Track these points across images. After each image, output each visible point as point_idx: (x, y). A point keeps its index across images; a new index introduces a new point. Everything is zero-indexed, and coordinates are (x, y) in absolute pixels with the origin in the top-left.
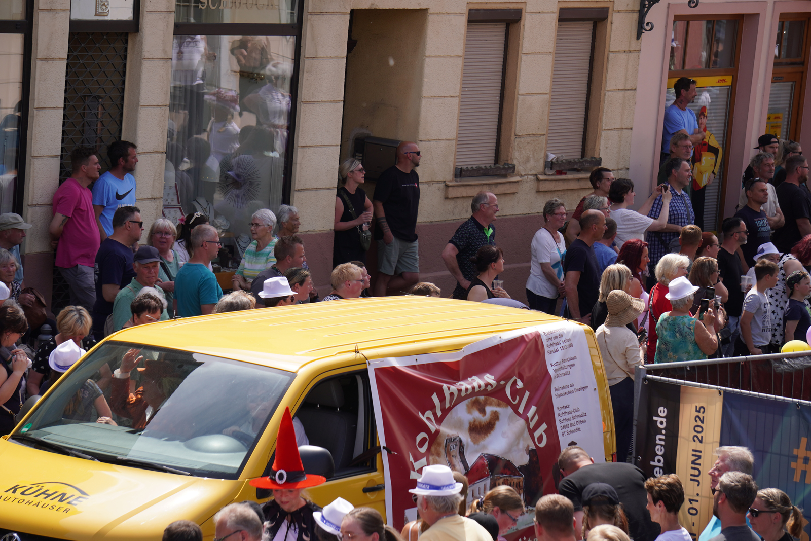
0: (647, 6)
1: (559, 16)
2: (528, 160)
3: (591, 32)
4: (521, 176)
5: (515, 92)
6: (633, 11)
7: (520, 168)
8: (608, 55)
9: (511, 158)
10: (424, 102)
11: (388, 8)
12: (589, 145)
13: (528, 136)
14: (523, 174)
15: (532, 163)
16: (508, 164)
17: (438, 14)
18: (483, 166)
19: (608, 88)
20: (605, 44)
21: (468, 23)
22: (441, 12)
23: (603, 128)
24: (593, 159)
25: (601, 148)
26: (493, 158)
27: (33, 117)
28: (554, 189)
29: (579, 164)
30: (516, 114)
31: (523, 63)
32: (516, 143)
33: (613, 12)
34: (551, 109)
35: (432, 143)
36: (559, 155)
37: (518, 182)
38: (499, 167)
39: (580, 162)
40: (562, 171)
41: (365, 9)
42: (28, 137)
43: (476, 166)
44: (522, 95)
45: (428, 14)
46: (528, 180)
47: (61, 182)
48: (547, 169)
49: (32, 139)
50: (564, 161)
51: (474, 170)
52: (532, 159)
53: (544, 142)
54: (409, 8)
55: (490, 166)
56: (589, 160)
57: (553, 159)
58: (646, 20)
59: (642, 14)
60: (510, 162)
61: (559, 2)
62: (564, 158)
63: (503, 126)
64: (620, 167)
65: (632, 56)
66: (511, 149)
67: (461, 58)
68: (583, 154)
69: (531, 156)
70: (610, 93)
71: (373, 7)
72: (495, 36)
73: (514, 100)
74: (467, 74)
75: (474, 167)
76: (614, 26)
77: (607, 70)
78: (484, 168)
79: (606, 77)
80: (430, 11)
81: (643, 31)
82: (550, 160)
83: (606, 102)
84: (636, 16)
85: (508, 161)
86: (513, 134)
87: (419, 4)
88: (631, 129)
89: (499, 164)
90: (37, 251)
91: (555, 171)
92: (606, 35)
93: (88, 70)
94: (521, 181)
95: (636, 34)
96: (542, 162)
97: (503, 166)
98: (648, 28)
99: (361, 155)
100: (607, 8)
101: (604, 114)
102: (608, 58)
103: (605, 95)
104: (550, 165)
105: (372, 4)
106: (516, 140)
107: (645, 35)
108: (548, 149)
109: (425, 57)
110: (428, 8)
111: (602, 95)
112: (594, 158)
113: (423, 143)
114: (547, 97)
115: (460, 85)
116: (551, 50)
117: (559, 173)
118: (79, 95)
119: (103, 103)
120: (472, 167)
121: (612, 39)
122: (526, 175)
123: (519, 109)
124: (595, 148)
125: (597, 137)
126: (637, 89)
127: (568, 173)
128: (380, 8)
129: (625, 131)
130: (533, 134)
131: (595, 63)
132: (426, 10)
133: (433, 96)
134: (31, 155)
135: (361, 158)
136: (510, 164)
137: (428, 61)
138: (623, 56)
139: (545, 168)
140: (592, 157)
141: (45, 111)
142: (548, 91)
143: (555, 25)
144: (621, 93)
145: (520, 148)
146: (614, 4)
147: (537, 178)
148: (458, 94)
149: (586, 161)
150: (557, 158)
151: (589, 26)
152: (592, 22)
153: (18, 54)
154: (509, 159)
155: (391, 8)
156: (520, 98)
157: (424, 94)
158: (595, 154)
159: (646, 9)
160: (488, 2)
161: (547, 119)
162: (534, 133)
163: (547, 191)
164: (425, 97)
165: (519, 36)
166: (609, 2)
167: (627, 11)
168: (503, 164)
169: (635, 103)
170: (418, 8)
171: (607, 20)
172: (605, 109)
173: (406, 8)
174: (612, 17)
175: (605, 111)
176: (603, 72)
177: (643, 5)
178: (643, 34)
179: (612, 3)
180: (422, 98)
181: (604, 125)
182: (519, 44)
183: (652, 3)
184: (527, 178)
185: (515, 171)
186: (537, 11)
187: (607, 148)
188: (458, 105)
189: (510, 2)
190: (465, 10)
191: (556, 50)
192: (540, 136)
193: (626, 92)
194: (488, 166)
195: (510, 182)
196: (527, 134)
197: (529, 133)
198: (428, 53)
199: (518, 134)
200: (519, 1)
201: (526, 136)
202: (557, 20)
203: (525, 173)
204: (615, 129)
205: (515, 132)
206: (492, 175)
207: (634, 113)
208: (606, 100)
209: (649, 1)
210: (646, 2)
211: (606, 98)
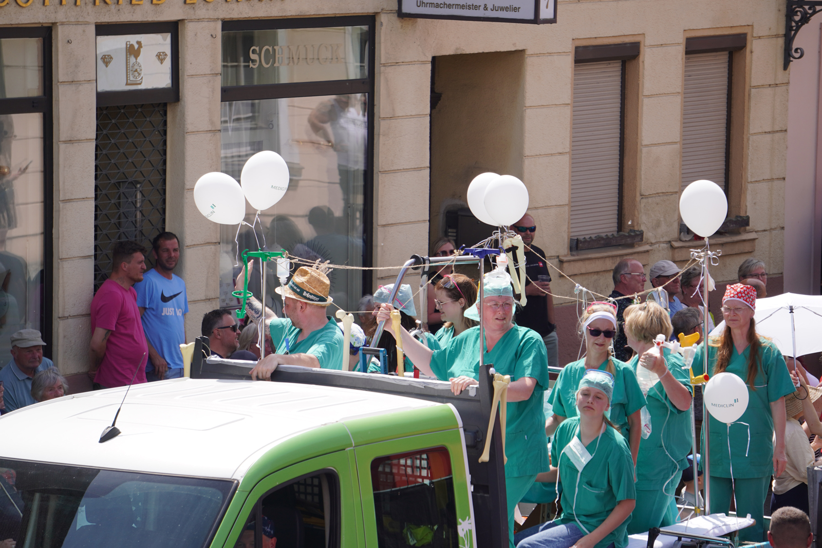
0: (794, 28)
1: (686, 48)
2: (658, 225)
3: (726, 65)
4: (652, 244)
5: (637, 143)
6: (777, 36)
7: (649, 235)
8: (750, 90)
9: (638, 223)
10: (527, 162)
11: (476, 52)
13: (657, 195)
14: (653, 241)
15: (663, 228)
16: (634, 231)
17: (538, 55)
18: (603, 235)
19: (752, 131)
20: (745, 78)
21: (575, 63)
22: (542, 52)
23: (749, 180)
24: (739, 219)
25: (748, 204)
26: (616, 225)
27: (59, 211)
30: (641, 169)
31: (645, 108)
32: (642, 204)
33: (753, 38)
34: (683, 161)
35: (540, 211)
37: (648, 251)
38: (624, 235)
41: (449, 56)
42: (54, 236)
43: (596, 235)
44: (647, 146)
45: (526, 56)
46: (660, 248)
47: (96, 287)
48: (682, 234)
49: (59, 238)
51: (593, 240)
52: (663, 222)
54: (502, 50)
55: (613, 235)
56: (734, 219)
58: (795, 46)
59: (789, 39)
60: (636, 228)
61: (685, 30)
63: (625, 185)
64: (774, 226)
65: (779, 90)
66: (636, 213)
67: (569, 107)
69: (662, 219)
70: (755, 137)
71: (459, 52)
72: (609, 76)
73: (637, 153)
74: (576, 125)
75: (593, 236)
76: (755, 55)
77: (749, 109)
78: (605, 237)
79: (749, 118)
80: (528, 52)
81: (792, 59)
83: (751, 148)
84: (781, 41)
85: (634, 227)
86: (638, 194)
87: (514, 44)
88: (784, 179)
89: (624, 232)
90: (73, 372)
91: (693, 235)
92: (745, 67)
93: (122, 151)
94: (652, 250)
95: (783, 63)
96: (676, 227)
97: (628, 233)
98: (797, 55)
99: (455, 231)
100: (745, 35)
101: (749, 162)
102: (749, 95)
103: (748, 139)
104: (686, 229)
105: (457, 49)
106: (642, 201)
107: (794, 64)
109: (525, 108)
110: (524, 48)
111: (745, 140)
112: (741, 217)
114: (677, 146)
115: (570, 138)
116: (679, 90)
117: (698, 237)
118: (112, 182)
119: (141, 189)
120: (590, 237)
121: (753, 71)
122: (657, 243)
123: (643, 163)
124: (740, 205)
125: (741, 192)
126: (788, 131)
128: (468, 53)
129: (776, 183)
130: (663, 193)
131: (734, 102)
132: (523, 51)
133: (538, 154)
134: (59, 257)
135: (455, 234)
136: (637, 231)
137: (529, 113)
138: (769, 91)
139: (680, 232)
140: (737, 217)
141: (73, 203)
142: (678, 140)
143: (682, 59)
144: (768, 137)
145: (648, 210)
146: (753, 28)
147: (671, 245)
148: (568, 150)
149: (731, 221)
151: (723, 58)
152: (727, 53)
153: (37, 138)
154: (635, 224)
155: (481, 51)
156: (645, 150)
157: (527, 151)
158: (741, 213)
159: (793, 32)
160: (598, 36)
161: (678, 173)
162: (664, 191)
163: (684, 261)
164: (528, 156)
165: (639, 75)
166: (747, 27)
167: (770, 37)
168: (628, 231)
169: (787, 147)
170: (513, 49)
171: (746, 49)
172: (749, 157)
173: (498, 51)
174: (751, 45)
175: (749, 160)
176: (744, 112)
177: (789, 28)
178: (791, 62)
179: (750, 27)
180: (524, 157)
181: (749, 176)
182: (638, 85)
183: (800, 24)
184: (659, 246)
185: (644, 239)
186: (659, 44)
187: (755, 203)
188: (568, 163)
189: (624, 35)
190: (570, 48)
191: (685, 89)
192: (672, 195)
193: (775, 134)
194: (609, 234)
195: (638, 253)
196: (655, 192)
197: (657, 192)
198: (528, 103)
199: (645, 194)
200: (636, 33)
201: (654, 195)
202: (684, 53)
203: (656, 241)
204: (764, 180)
205: (640, 191)
206: (615, 246)
207: (785, 160)
208: (750, 146)
209: (797, 22)
210: (794, 24)
211: (750, 143)
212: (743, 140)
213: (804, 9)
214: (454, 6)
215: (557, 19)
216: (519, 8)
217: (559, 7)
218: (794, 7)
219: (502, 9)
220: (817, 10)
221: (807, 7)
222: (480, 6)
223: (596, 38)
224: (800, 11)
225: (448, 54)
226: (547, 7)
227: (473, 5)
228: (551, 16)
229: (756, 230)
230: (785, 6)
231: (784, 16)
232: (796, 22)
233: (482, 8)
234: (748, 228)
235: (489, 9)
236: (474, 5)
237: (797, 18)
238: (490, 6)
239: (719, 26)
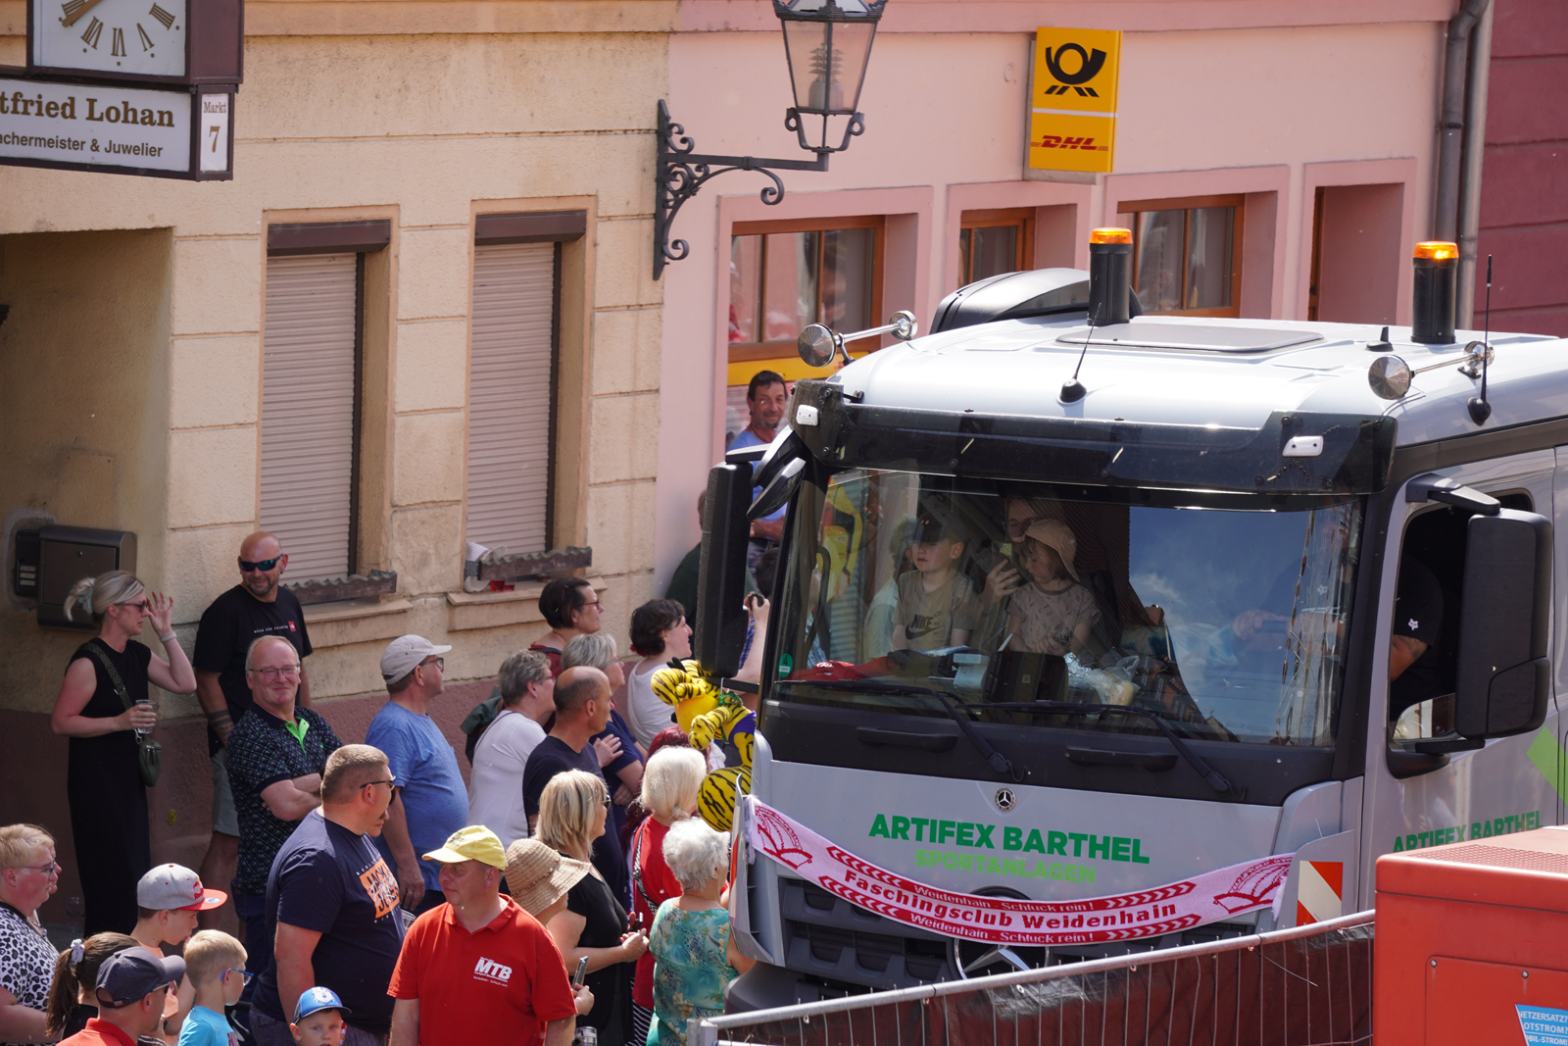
0: (671, 204)
1: (476, 234)
2: (424, 561)
3: (550, 267)
4: (412, 597)
5: (386, 407)
6: (640, 217)
7: (406, 580)
8: (592, 316)
9: (386, 559)
10: (176, 441)
11: (77, 229)
12: (562, 521)
13: (423, 506)
14: (415, 592)
15: (434, 568)
16: (380, 572)
17: (198, 238)
18: (321, 580)
19: (596, 391)
20: (583, 292)
21: (269, 255)
22: (205, 233)
23: (592, 481)
24: (573, 552)
25: (590, 525)
26: (345, 561)
28: (487, 625)
29: (541, 565)
30: (392, 457)
31: (400, 342)
32: (395, 523)
33: (597, 219)
34: (471, 443)
35: (200, 532)
36: (495, 547)
37: (404, 611)
38: (361, 581)
39: (542, 560)
40: (503, 582)
41: (24, 235)
43: (307, 580)
44: (403, 413)
45: (174, 239)
46: (428, 605)
48: (469, 578)
50: (507, 560)
51: (301, 589)
52: (433, 557)
53: (460, 517)
54: (128, 227)
55: (339, 579)
56: (564, 553)
57: (482, 556)
58: (672, 236)
59: (662, 225)
60: (383, 568)
61: (473, 200)
62: (507, 552)
63: (364, 487)
64: (635, 566)
65: (646, 315)
66: (384, 539)
67: (258, 337)
68: (550, 541)
69: (431, 551)
70: (602, 402)
71: (43, 229)
72: (333, 282)
73: (385, 427)
74: (271, 373)
75: (302, 583)
76: (601, 251)
77: (591, 349)
78: (324, 584)
79: (591, 366)
80: (178, 232)
81: (667, 260)
82: (474, 558)
83: (594, 421)
84: (648, 226)
85: (378, 564)
86: (387, 504)
87: (151, 217)
88: (654, 479)
89: (359, 574)
91: (488, 582)
92: (584, 272)
94: (412, 609)
95: (651, 266)
96: (457, 566)
97: (368, 576)
98: (677, 253)
99: (33, 569)
100: (584, 212)
101: (592, 448)
102: (592, 324)
103: (590, 406)
104: (478, 569)
105: (39, 222)
106: (394, 517)
107: (671, 269)
108: (470, 533)
109: (171, 338)
110: (171, 225)
111: (584, 406)
112: (575, 549)
113: (180, 534)
114: (461, 415)
115: (259, 397)
116: (464, 311)
117: (498, 586)
120: (297, 584)
121: (598, 281)
122: (421, 595)
123: (397, 446)
124: (576, 526)
125: (578, 502)
126: (662, 391)
127: (517, 585)
128: (60, 229)
129: (640, 486)
130: (433, 502)
131: (564, 336)
132: (168, 230)
133: (197, 424)
135: (33, 576)
136: (385, 573)
137: (179, 348)
138: (626, 317)
139: (465, 576)
140: (569, 548)
142: (462, 403)
143: (469, 253)
144: (626, 401)
145: (405, 534)
146: (597, 202)
147: (448, 601)
148: (254, 419)
149: (558, 557)
150: (492, 554)
151: (544, 254)
152: (551, 244)
154: (382, 559)
155: (86, 228)
156: (399, 421)
157: (177, 418)
158: (579, 541)
159: (669, 211)
160: (311, 206)
161: (462, 466)
162: (435, 499)
163: (471, 630)
164: (177, 428)
165: (389, 281)
166: (586, 198)
167: (627, 217)
168: (367, 572)
169: (659, 422)
170: (149, 226)
171: (585, 238)
172: (592, 439)
173: (120, 228)
174: (595, 231)
175: (592, 443)
176: (583, 354)
177: (661, 203)
178: (666, 266)
179: (592, 199)
180: (170, 431)
181: (592, 474)
182: (388, 298)
183: (681, 196)
184: (425, 601)
185: (397, 588)
186: (425, 224)
187: (602, 524)
188: (255, 444)
189: (361, 206)
190: (258, 226)
191: (474, 310)
192: (451, 505)
193: (637, 397)
194: (333, 579)
195: (386, 614)
196: (419, 501)
197: (423, 500)
198: (178, 327)
199: (399, 503)
200: (383, 203)
201: (417, 507)
202: (473, 242)
203: (419, 592)
204: (617, 481)
205: (391, 499)
206: (344, 600)
207: (657, 444)
208: (593, 417)
209: (675, 193)
210: (670, 196)
211: (594, 411)
212: (581, 407)
213: (687, 168)
214: (33, 141)
215: (234, 171)
216: (160, 149)
217: (236, 149)
218: (670, 164)
219: (127, 149)
220: (711, 172)
221: (693, 166)
222: (83, 143)
223: (307, 209)
224: (681, 173)
225: (21, 231)
226: (214, 149)
227: (69, 140)
228: (222, 166)
229: (604, 574)
230: (654, 162)
231: (653, 180)
232: (673, 192)
233: (87, 146)
234: (588, 569)
235: (101, 149)
236: (73, 140)
237: (676, 185)
238: (103, 144)
239: (535, 195)
